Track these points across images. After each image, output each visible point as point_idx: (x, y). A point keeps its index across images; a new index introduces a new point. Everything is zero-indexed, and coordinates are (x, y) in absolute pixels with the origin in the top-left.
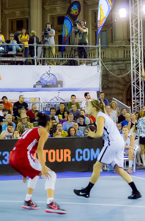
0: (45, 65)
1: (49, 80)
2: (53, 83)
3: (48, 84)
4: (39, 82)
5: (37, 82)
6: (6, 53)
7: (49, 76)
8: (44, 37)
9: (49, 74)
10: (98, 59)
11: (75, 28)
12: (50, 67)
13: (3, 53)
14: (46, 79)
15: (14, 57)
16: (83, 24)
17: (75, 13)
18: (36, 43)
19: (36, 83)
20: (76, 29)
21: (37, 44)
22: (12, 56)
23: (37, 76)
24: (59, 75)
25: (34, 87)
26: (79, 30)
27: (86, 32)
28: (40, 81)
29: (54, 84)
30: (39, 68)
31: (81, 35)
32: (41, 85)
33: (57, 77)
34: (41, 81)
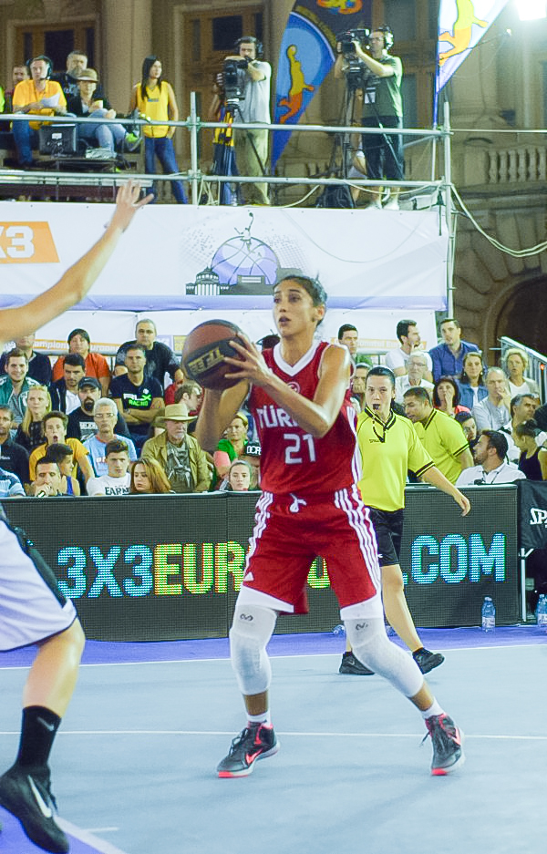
0: (230, 205)
1: (247, 265)
2: (263, 278)
3: (244, 281)
4: (210, 271)
5: (200, 274)
6: (74, 154)
7: (248, 248)
8: (227, 94)
9: (249, 240)
10: (438, 183)
11: (348, 60)
12: (251, 215)
13: (64, 153)
14: (234, 262)
15: (111, 173)
16: (381, 43)
17: (343, 7)
18: (198, 118)
19: (198, 275)
20: (352, 62)
21: (201, 120)
22: (98, 166)
23: (199, 247)
24: (289, 245)
25: (190, 292)
26: (363, 67)
27: (392, 74)
28: (212, 269)
29: (267, 283)
30: (208, 218)
31: (373, 86)
32: (218, 284)
33: (278, 254)
34: (219, 269)
